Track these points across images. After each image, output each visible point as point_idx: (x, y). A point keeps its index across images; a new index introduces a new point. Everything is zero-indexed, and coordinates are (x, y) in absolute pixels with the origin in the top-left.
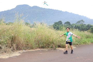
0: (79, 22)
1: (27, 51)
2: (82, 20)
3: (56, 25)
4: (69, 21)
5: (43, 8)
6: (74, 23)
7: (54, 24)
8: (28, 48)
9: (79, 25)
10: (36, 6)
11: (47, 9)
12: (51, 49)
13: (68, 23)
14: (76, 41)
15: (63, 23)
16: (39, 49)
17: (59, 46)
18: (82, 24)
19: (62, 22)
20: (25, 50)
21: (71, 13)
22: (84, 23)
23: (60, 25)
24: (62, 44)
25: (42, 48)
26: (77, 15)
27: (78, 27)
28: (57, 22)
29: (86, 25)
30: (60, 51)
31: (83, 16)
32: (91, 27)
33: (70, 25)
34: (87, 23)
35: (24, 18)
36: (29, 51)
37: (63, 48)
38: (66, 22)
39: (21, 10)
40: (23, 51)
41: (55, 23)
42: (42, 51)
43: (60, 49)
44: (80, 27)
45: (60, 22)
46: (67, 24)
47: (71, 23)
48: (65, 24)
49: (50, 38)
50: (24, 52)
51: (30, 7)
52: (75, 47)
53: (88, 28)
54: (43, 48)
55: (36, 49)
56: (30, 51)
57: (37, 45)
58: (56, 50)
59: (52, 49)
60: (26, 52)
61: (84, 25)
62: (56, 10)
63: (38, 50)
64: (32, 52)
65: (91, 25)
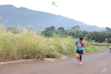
0: (74, 28)
1: (7, 62)
2: (78, 26)
3: (47, 31)
4: (62, 27)
5: (32, 10)
6: (69, 29)
7: (45, 29)
8: (8, 59)
9: (74, 31)
10: (24, 8)
11: (37, 11)
12: (37, 60)
13: (62, 29)
14: (68, 50)
15: (56, 29)
16: (23, 60)
17: (48, 56)
18: (78, 30)
19: (55, 27)
20: (5, 62)
21: (66, 17)
22: (80, 30)
23: (52, 32)
24: (51, 53)
25: (26, 59)
26: (73, 20)
27: (72, 33)
28: (49, 27)
29: (82, 32)
30: (48, 61)
31: (79, 21)
32: (87, 34)
33: (64, 31)
34: (83, 30)
35: (4, 22)
36: (9, 62)
37: (52, 58)
38: (59, 27)
39: (5, 11)
40: (1, 63)
41: (47, 29)
42: (26, 62)
43: (49, 59)
44: (76, 33)
45: (53, 28)
46: (60, 30)
47: (65, 29)
48: (58, 30)
49: (37, 46)
50: (3, 64)
51: (16, 9)
52: (66, 57)
53: (84, 35)
54: (28, 59)
55: (19, 60)
56: (11, 62)
57: (21, 55)
58: (43, 61)
59: (39, 59)
60: (5, 64)
61: (79, 32)
62: (47, 13)
63: (21, 62)
64: (13, 63)
65: (87, 31)
